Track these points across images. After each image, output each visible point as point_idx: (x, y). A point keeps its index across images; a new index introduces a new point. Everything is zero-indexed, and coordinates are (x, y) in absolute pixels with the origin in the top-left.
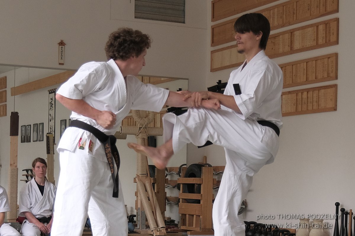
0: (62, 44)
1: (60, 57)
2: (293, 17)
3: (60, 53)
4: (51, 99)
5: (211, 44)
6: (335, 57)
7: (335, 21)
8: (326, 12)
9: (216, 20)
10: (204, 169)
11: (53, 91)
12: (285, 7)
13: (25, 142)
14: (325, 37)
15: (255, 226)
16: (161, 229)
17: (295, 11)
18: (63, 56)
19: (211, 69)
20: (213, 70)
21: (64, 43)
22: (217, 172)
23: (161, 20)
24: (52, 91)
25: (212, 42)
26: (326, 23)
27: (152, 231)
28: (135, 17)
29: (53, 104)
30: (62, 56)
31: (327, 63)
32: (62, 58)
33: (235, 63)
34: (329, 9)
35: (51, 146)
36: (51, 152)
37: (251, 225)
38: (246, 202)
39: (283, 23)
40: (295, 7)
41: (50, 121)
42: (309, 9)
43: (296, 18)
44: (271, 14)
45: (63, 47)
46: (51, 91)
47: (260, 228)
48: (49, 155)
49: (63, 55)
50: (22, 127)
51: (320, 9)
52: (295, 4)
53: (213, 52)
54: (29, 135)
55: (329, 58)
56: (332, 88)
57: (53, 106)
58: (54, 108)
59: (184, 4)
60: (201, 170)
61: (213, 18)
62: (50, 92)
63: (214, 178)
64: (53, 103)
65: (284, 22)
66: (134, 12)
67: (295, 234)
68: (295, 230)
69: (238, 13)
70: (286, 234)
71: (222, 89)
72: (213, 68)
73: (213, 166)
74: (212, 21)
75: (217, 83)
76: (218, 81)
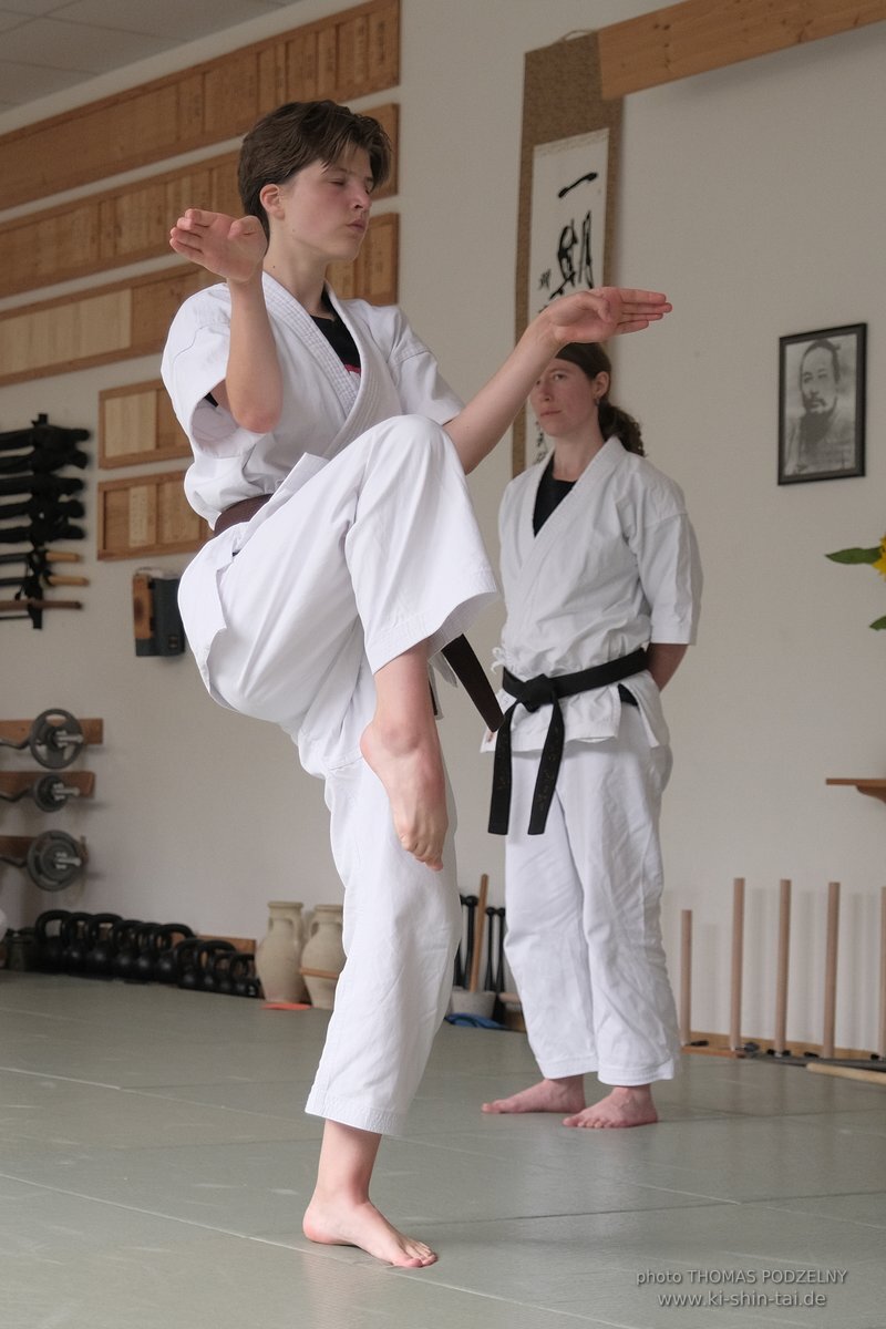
7: (385, 224)
12: (215, 174)
14: (352, 275)
15: (115, 930)
37: (102, 925)
38: (84, 847)
47: (133, 936)
67: (252, 957)
68: (254, 942)
69: (55, 191)
70: (223, 957)
71: (3, 454)
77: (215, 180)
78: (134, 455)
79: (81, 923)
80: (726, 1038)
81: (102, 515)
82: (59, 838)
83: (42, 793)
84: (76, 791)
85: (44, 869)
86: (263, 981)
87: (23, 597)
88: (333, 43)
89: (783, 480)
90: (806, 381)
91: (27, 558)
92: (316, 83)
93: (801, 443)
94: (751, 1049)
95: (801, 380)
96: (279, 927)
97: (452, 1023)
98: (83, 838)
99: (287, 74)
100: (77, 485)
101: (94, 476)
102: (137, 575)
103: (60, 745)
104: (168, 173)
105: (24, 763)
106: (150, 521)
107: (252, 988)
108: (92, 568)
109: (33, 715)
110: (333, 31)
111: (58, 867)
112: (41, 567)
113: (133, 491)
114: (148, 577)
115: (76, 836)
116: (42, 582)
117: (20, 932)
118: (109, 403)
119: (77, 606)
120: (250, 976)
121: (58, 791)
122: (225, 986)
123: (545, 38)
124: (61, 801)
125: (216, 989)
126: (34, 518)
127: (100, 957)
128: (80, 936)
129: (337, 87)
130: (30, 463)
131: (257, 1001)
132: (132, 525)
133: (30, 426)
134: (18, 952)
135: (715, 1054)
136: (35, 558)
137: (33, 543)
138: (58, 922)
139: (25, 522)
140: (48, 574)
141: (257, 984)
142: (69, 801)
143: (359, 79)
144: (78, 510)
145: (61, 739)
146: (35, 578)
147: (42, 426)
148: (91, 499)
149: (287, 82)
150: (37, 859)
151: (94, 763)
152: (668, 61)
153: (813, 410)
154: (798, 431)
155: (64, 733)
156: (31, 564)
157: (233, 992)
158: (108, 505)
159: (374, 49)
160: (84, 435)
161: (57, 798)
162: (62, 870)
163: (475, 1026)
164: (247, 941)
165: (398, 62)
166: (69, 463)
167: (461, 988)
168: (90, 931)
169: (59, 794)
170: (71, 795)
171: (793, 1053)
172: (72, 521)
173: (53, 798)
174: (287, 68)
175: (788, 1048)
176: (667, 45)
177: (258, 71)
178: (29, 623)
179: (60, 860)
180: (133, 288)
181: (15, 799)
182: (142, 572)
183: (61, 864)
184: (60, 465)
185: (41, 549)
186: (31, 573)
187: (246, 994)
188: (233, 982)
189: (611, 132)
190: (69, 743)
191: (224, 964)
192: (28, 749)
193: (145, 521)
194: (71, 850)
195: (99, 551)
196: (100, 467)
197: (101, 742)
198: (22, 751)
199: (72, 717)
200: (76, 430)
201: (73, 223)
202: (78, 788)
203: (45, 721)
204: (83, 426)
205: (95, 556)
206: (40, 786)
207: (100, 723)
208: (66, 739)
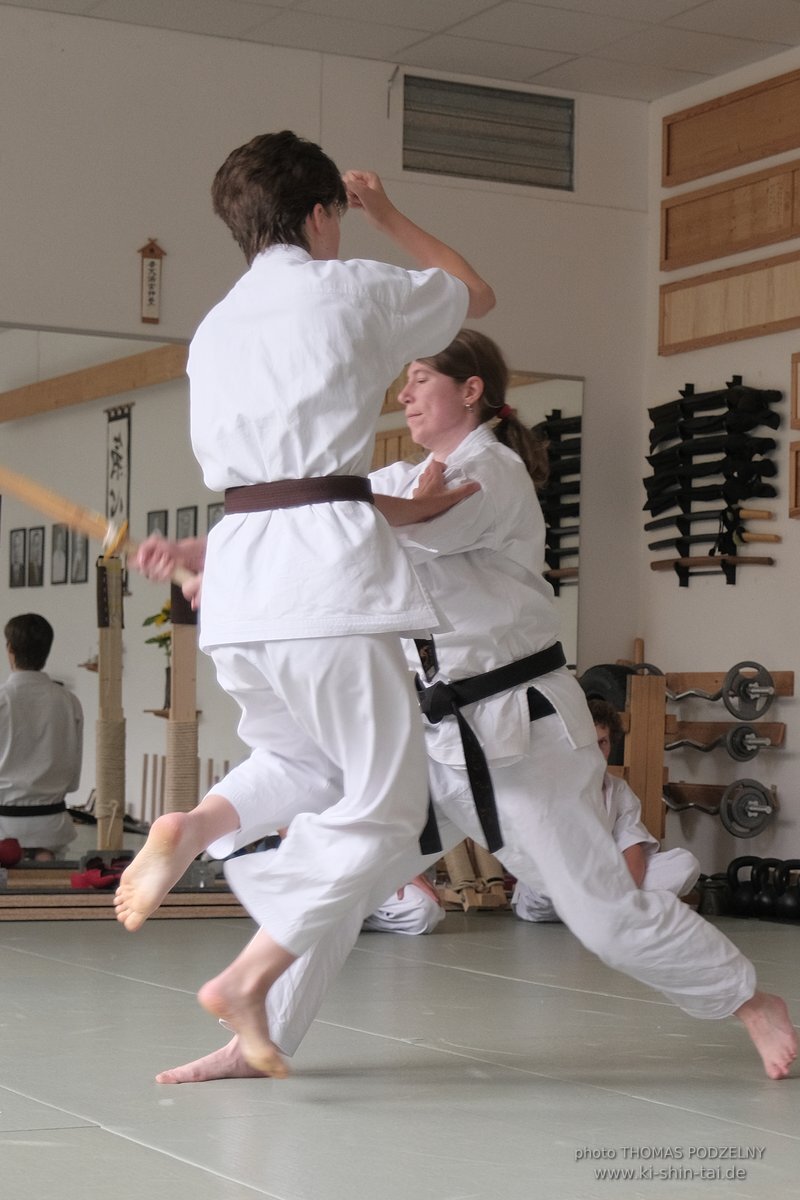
0: (152, 251)
1: (146, 297)
3: (146, 283)
4: (117, 440)
5: (661, 263)
9: (679, 182)
10: (633, 681)
11: (123, 411)
13: (23, 585)
16: (489, 885)
18: (157, 293)
19: (660, 348)
20: (666, 350)
21: (159, 249)
22: (678, 694)
23: (494, 178)
24: (119, 413)
25: (664, 256)
27: (459, 892)
28: (406, 167)
29: (120, 457)
30: (153, 293)
32: (151, 300)
33: (740, 327)
35: (113, 601)
36: (114, 620)
37: (792, 871)
38: (775, 795)
41: (113, 513)
45: (157, 261)
46: (116, 413)
48: (105, 630)
49: (156, 289)
50: (14, 534)
53: (665, 289)
54: (37, 560)
57: (124, 463)
58: (124, 470)
59: (572, 125)
60: (623, 687)
61: (668, 174)
62: (113, 414)
63: (667, 713)
64: (123, 451)
66: (401, 150)
69: (750, 160)
71: (698, 415)
72: (666, 343)
73: (667, 674)
74: (666, 184)
75: (681, 392)
76: (683, 388)
79: (772, 869)
81: (794, 474)
82: (753, 787)
83: (735, 744)
84: (768, 742)
85: (736, 816)
87: (717, 553)
91: (721, 515)
98: (774, 787)
100: (770, 445)
101: (786, 436)
103: (753, 697)
105: (717, 714)
108: (784, 525)
111: (750, 814)
112: (734, 524)
115: (768, 787)
116: (735, 538)
117: (712, 878)
119: (769, 562)
121: (750, 742)
124: (752, 750)
126: (728, 477)
127: (789, 902)
128: (771, 881)
130: (724, 423)
134: (711, 897)
136: (729, 515)
137: (727, 503)
138: (750, 868)
139: (720, 480)
140: (744, 531)
142: (761, 751)
144: (771, 469)
145: (753, 691)
146: (729, 534)
147: (737, 387)
148: (784, 458)
150: (729, 806)
151: (785, 714)
155: (756, 685)
156: (726, 522)
160: (777, 396)
161: (749, 748)
162: (753, 818)
166: (763, 424)
168: (781, 877)
169: (752, 745)
170: (764, 745)
172: (765, 480)
173: (745, 748)
178: (723, 578)
179: (751, 808)
181: (708, 749)
183: (752, 811)
184: (753, 425)
185: (734, 506)
186: (725, 530)
190: (760, 693)
192: (722, 699)
194: (763, 797)
195: (790, 509)
196: (793, 427)
197: (792, 694)
198: (716, 702)
199: (764, 669)
200: (769, 391)
201: (768, 190)
202: (770, 738)
203: (738, 673)
204: (776, 388)
205: (787, 513)
206: (734, 735)
207: (790, 676)
208: (758, 691)
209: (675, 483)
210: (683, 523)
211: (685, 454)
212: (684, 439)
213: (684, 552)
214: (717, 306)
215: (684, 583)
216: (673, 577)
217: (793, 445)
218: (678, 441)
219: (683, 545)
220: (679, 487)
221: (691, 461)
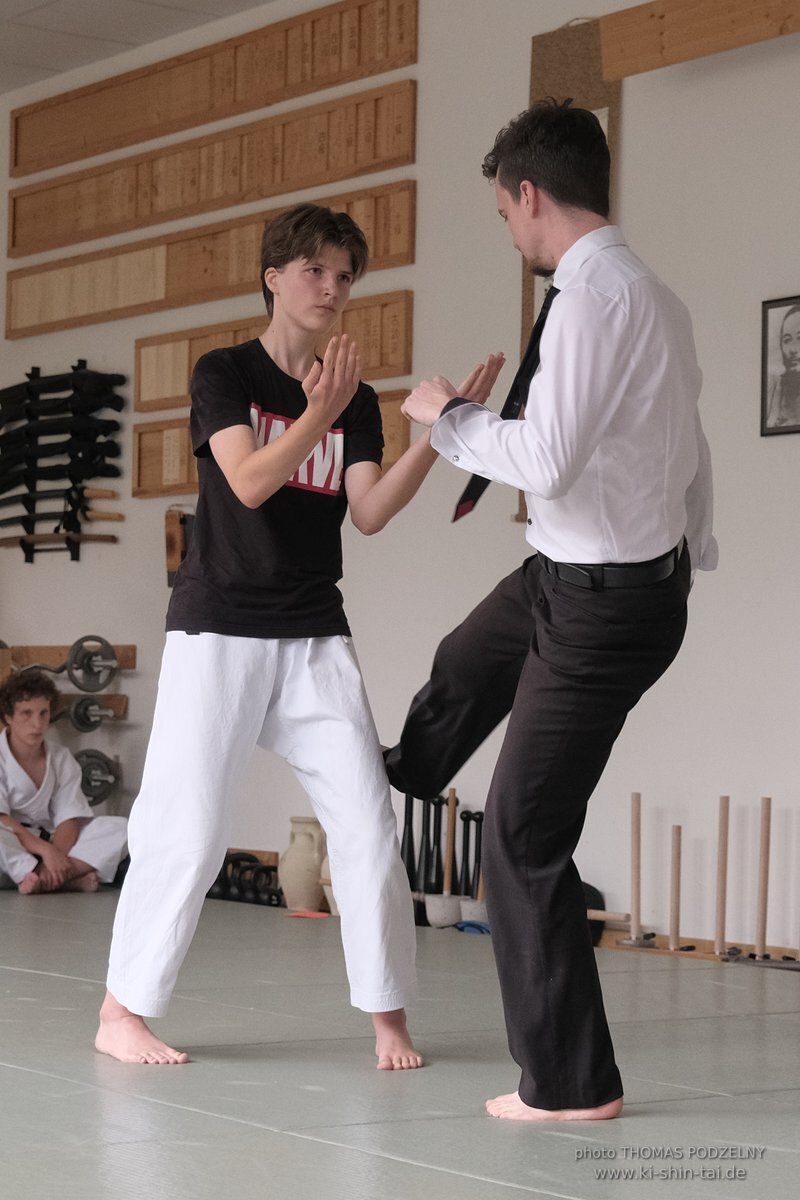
2: (273, 171)
5: (9, 251)
6: (402, 305)
7: (401, 190)
8: (377, 161)
9: (26, 173)
12: (246, 139)
17: (280, 154)
19: (7, 332)
20: (12, 334)
22: (22, 666)
25: (11, 244)
26: (378, 195)
31: (379, 322)
33: (84, 313)
34: (384, 152)
38: (117, 765)
39: (240, 190)
40: (278, 141)
42: (321, 150)
43: (283, 175)
44: (204, 160)
51: (356, 150)
52: (279, 129)
53: (13, 276)
55: (384, 305)
56: (392, 400)
61: (15, 164)
65: (244, 188)
67: (275, 869)
68: (277, 854)
69: (95, 153)
70: (247, 868)
71: (44, 397)
72: (12, 328)
73: (13, 648)
74: (13, 174)
75: (27, 375)
76: (29, 371)
77: (245, 145)
78: (166, 399)
80: (712, 943)
81: (137, 454)
82: (95, 757)
83: (78, 715)
84: (111, 713)
86: (285, 890)
87: (62, 531)
88: (356, 24)
89: (765, 432)
90: (786, 342)
91: (66, 494)
92: (341, 59)
93: (781, 399)
94: (734, 954)
95: (781, 341)
96: (301, 840)
97: (461, 929)
98: (117, 757)
99: (313, 49)
100: (114, 427)
101: (130, 419)
102: (170, 511)
103: (96, 669)
104: (201, 139)
106: (182, 461)
107: (274, 897)
108: (127, 504)
109: (70, 641)
110: (356, 11)
111: (93, 783)
112: (79, 503)
113: (167, 433)
114: (180, 513)
115: (110, 754)
116: (80, 517)
118: (144, 351)
119: (113, 539)
120: (272, 886)
121: (94, 713)
122: (250, 895)
123: (551, 24)
124: (96, 722)
125: (241, 899)
126: (73, 457)
129: (359, 62)
130: (69, 405)
131: (279, 909)
132: (165, 465)
133: (71, 371)
135: (702, 958)
136: (74, 494)
137: (72, 481)
139: (65, 460)
140: (88, 509)
141: (280, 893)
142: (103, 721)
143: (380, 56)
144: (115, 450)
145: (96, 663)
146: (74, 511)
147: (83, 371)
148: (127, 440)
149: (313, 57)
151: (127, 687)
152: (663, 48)
153: (792, 369)
154: (778, 388)
155: (99, 658)
156: (70, 500)
157: (257, 901)
158: (143, 446)
159: (394, 29)
160: (120, 380)
161: (93, 719)
162: (95, 787)
163: (483, 933)
164: (271, 853)
165: (416, 42)
166: (107, 407)
167: (468, 897)
169: (94, 716)
170: (107, 716)
171: (772, 957)
172: (109, 461)
173: (89, 719)
174: (313, 44)
175: (767, 953)
176: (662, 34)
177: (287, 48)
178: (68, 555)
179: (95, 778)
180: (168, 244)
182: (175, 508)
183: (96, 781)
184: (98, 407)
185: (79, 485)
186: (70, 508)
187: (269, 903)
188: (257, 892)
189: (609, 111)
190: (105, 667)
191: (249, 875)
192: (65, 673)
193: (177, 461)
194: (106, 768)
195: (133, 488)
196: (136, 410)
197: (134, 667)
198: (60, 675)
199: (107, 643)
200: (113, 375)
201: (112, 183)
202: (113, 708)
203: (82, 647)
204: (120, 372)
205: (130, 492)
206: (77, 708)
207: (133, 649)
208: (102, 664)
209: (21, 462)
210: (29, 501)
211: (30, 434)
212: (30, 420)
213: (30, 529)
214: (61, 293)
215: (29, 559)
216: (18, 553)
217: (136, 427)
218: (24, 423)
219: (28, 522)
220: (24, 466)
221: (36, 442)
